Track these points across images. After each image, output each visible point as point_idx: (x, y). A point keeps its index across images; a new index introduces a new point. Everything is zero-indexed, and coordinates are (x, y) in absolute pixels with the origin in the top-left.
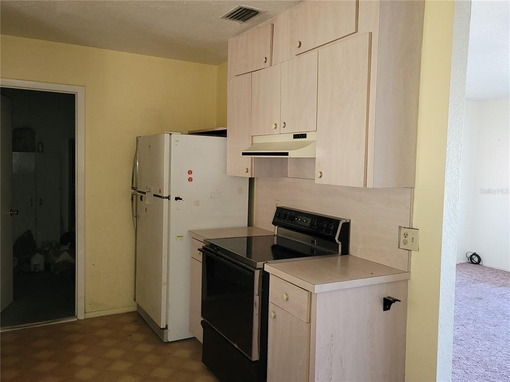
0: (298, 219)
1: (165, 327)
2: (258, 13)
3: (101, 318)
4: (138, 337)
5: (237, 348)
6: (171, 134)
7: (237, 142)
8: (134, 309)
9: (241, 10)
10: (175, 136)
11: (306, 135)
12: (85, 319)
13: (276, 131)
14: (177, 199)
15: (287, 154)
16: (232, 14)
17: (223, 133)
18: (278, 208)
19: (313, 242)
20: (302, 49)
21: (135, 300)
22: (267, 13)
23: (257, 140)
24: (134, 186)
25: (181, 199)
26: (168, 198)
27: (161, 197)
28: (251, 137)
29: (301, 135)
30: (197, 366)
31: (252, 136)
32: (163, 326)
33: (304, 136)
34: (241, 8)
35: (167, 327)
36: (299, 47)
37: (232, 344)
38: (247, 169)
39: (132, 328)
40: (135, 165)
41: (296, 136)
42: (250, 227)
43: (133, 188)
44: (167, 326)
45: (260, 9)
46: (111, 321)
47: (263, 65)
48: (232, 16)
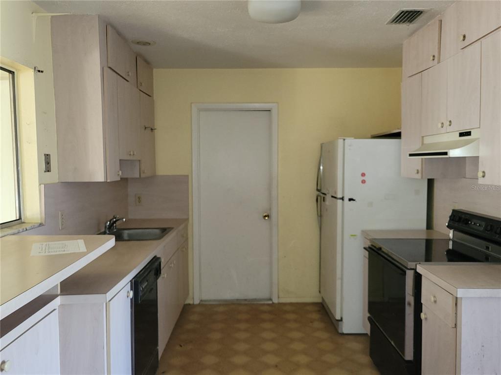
0: (471, 223)
1: (340, 319)
2: (422, 12)
3: (291, 304)
4: (317, 325)
5: (393, 345)
6: (344, 140)
7: (409, 143)
8: (320, 300)
9: (403, 14)
10: (349, 141)
11: (470, 132)
12: (279, 304)
13: (443, 131)
14: (350, 200)
15: (446, 154)
16: (397, 18)
17: (397, 135)
18: (454, 211)
19: (487, 248)
20: (467, 42)
21: (320, 292)
22: (432, 11)
23: (427, 140)
24: (319, 188)
25: (354, 200)
26: (342, 199)
27: (335, 198)
28: (421, 138)
29: (465, 132)
30: (365, 359)
31: (423, 137)
32: (338, 317)
33: (468, 134)
34: (403, 12)
35: (341, 320)
36: (464, 40)
37: (389, 341)
38: (418, 170)
39: (316, 316)
40: (319, 169)
41: (461, 135)
42: (429, 230)
43: (318, 190)
44: (342, 318)
45: (423, 9)
46: (299, 308)
47: (431, 63)
48: (396, 20)
